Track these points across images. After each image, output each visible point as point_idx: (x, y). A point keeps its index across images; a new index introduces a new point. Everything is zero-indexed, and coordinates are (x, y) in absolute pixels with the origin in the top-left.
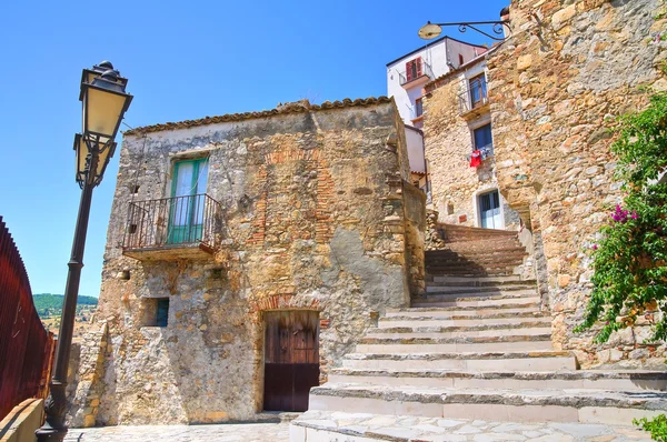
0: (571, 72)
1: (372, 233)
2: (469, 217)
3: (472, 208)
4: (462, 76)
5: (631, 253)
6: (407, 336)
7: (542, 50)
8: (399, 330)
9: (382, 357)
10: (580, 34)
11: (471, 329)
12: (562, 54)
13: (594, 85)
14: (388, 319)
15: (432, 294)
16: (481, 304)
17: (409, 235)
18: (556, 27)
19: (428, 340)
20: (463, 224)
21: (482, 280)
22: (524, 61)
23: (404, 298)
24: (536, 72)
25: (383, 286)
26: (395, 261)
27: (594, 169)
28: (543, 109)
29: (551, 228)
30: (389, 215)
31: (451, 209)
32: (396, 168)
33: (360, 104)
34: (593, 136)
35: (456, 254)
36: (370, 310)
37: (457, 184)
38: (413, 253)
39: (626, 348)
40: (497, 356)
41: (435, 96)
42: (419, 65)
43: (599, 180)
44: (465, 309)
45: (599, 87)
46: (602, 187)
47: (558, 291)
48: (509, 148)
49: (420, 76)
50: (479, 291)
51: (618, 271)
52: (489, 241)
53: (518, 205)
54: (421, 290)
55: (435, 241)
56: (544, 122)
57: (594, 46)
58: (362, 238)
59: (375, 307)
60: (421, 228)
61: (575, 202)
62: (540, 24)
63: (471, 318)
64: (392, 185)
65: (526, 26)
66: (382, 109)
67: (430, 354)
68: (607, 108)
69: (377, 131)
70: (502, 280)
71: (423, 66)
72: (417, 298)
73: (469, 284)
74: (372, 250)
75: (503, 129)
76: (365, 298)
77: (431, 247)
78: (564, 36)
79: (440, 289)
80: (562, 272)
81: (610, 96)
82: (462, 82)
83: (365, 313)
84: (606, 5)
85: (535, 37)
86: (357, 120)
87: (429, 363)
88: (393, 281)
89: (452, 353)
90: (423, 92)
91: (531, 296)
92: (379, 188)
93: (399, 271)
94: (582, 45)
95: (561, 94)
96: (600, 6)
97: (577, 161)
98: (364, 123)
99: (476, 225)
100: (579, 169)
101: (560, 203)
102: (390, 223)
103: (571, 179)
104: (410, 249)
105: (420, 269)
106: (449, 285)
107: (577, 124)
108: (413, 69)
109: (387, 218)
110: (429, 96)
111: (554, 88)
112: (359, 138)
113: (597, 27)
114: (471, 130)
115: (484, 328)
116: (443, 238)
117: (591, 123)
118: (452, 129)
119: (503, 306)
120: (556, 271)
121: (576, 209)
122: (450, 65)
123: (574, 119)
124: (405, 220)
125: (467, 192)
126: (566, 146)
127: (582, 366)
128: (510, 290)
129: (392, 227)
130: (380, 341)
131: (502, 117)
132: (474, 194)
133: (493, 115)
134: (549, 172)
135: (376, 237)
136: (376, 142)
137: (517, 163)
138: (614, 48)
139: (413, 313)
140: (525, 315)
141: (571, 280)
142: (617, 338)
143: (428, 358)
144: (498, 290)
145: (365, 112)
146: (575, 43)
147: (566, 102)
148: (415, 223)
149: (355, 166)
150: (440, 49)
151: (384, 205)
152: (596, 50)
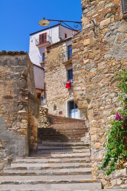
0: (106, 49)
1: (12, 119)
2: (63, 112)
3: (65, 108)
4: (65, 44)
5: (122, 135)
6: (24, 172)
7: (95, 37)
8: (21, 168)
9: (9, 183)
10: (111, 32)
11: (56, 168)
12: (103, 40)
13: (116, 56)
14: (16, 163)
15: (40, 150)
16: (63, 155)
17: (30, 120)
18: (102, 28)
19: (34, 174)
20: (60, 115)
21: (65, 143)
22: (87, 42)
23: (26, 151)
24: (91, 47)
25: (15, 146)
26: (22, 133)
27: (113, 94)
28: (93, 65)
29: (93, 121)
30: (21, 110)
31: (55, 107)
32: (26, 87)
33: (10, 54)
34: (114, 79)
35: (55, 130)
36: (8, 158)
37: (58, 96)
38: (32, 129)
39: (123, 179)
40: (65, 182)
41: (51, 52)
42: (46, 36)
43: (115, 99)
44: (55, 158)
45: (118, 57)
46: (116, 103)
47: (95, 151)
48: (79, 81)
49: (46, 42)
50: (63, 149)
51: (116, 143)
52: (71, 124)
53: (82, 108)
54: (35, 148)
55: (46, 123)
56: (93, 71)
57: (117, 38)
58: (6, 121)
59: (10, 156)
60: (37, 117)
61: (104, 109)
62: (95, 25)
63: (57, 162)
64: (23, 95)
65: (88, 26)
66: (21, 57)
67: (33, 181)
68: (120, 67)
69: (18, 68)
70: (74, 144)
71: (47, 37)
72: (32, 152)
73: (58, 145)
74: (11, 127)
75: (78, 72)
76: (6, 151)
77: (44, 126)
78: (104, 32)
79: (45, 147)
80: (98, 142)
81: (122, 62)
82: (64, 47)
83: (5, 159)
84: (123, 21)
85: (92, 31)
86: (8, 62)
87: (33, 186)
88: (20, 143)
89: (44, 180)
90: (46, 50)
91: (86, 152)
92: (17, 96)
93: (24, 138)
94: (112, 37)
95: (101, 59)
96: (121, 20)
97: (106, 90)
98: (11, 63)
99: (67, 116)
100: (107, 94)
101: (98, 109)
102: (21, 114)
103: (103, 98)
104: (30, 127)
105: (35, 137)
106: (49, 145)
107: (107, 73)
108: (43, 38)
109: (20, 112)
110: (48, 52)
111: (99, 56)
112: (8, 71)
113: (119, 30)
114: (67, 70)
115: (62, 168)
116: (50, 122)
117: (113, 73)
118: (58, 69)
119: (73, 157)
120: (95, 141)
121: (105, 112)
122: (60, 38)
123: (106, 71)
124: (29, 113)
125: (63, 100)
126: (102, 83)
127: (104, 187)
128: (78, 149)
129: (22, 116)
130: (10, 174)
131: (77, 66)
132: (67, 101)
133: (74, 65)
134: (94, 94)
135: (13, 121)
136: (17, 73)
137: (83, 88)
138: (125, 40)
139: (29, 160)
140: (82, 161)
141: (101, 146)
142: (120, 174)
143: (32, 183)
144: (72, 149)
145: (13, 58)
146: (109, 36)
147: (103, 63)
148: (34, 114)
149: (5, 85)
150: (56, 30)
151: (18, 105)
152: (118, 40)
